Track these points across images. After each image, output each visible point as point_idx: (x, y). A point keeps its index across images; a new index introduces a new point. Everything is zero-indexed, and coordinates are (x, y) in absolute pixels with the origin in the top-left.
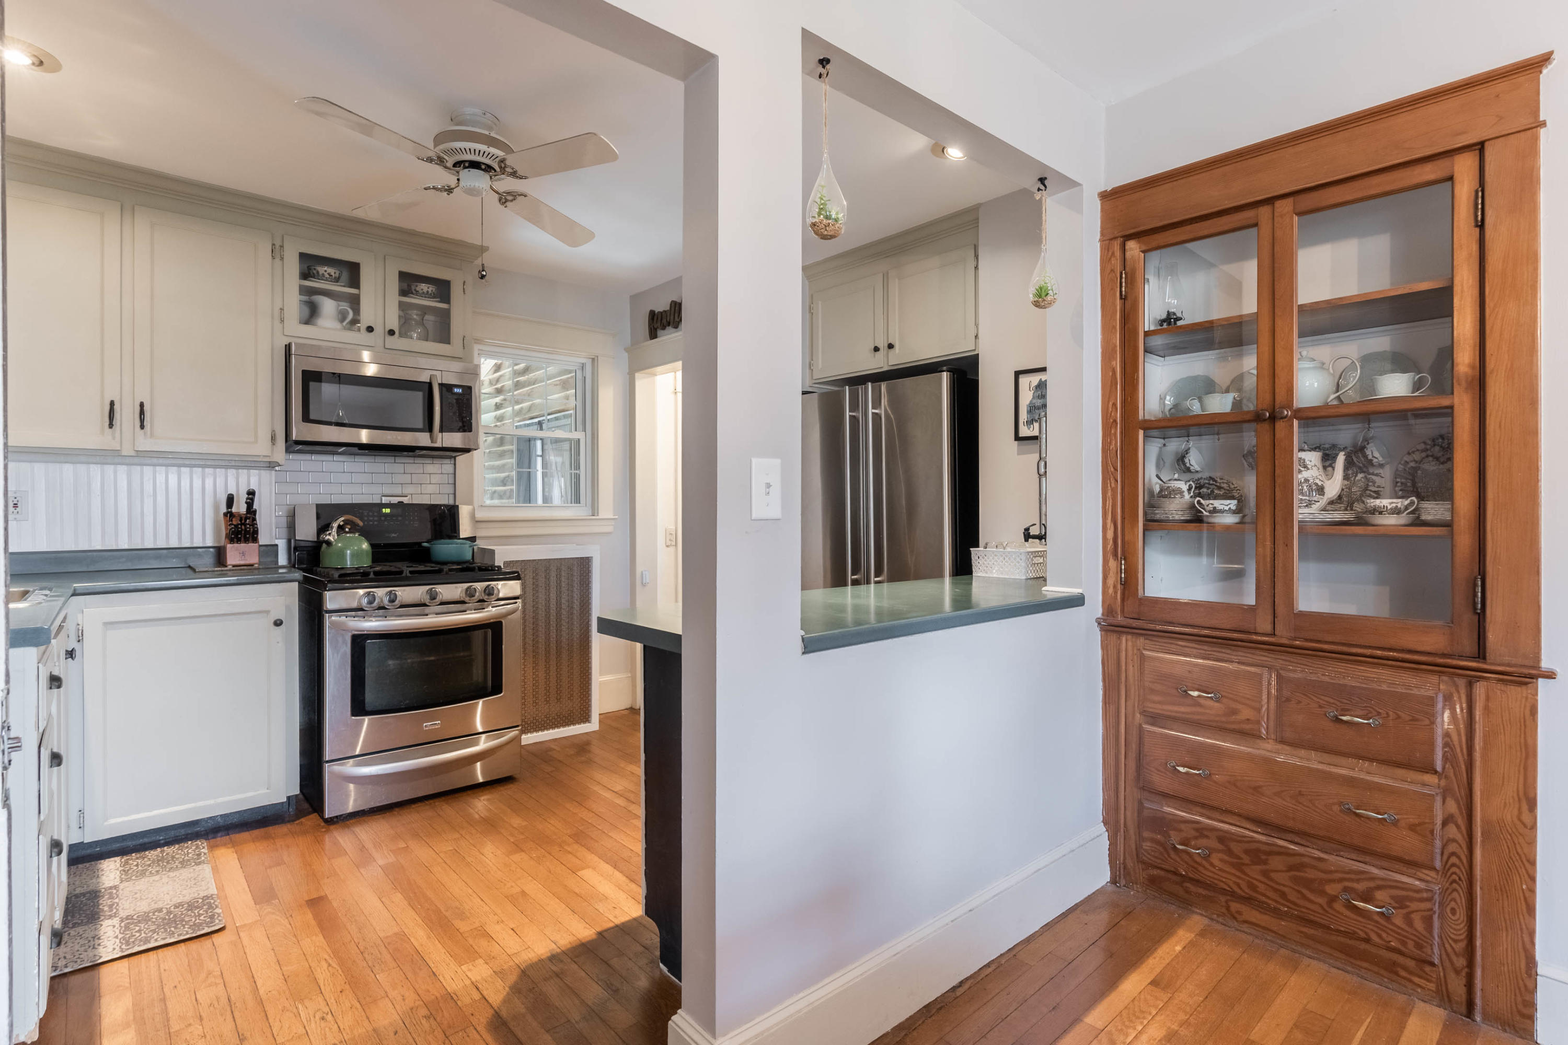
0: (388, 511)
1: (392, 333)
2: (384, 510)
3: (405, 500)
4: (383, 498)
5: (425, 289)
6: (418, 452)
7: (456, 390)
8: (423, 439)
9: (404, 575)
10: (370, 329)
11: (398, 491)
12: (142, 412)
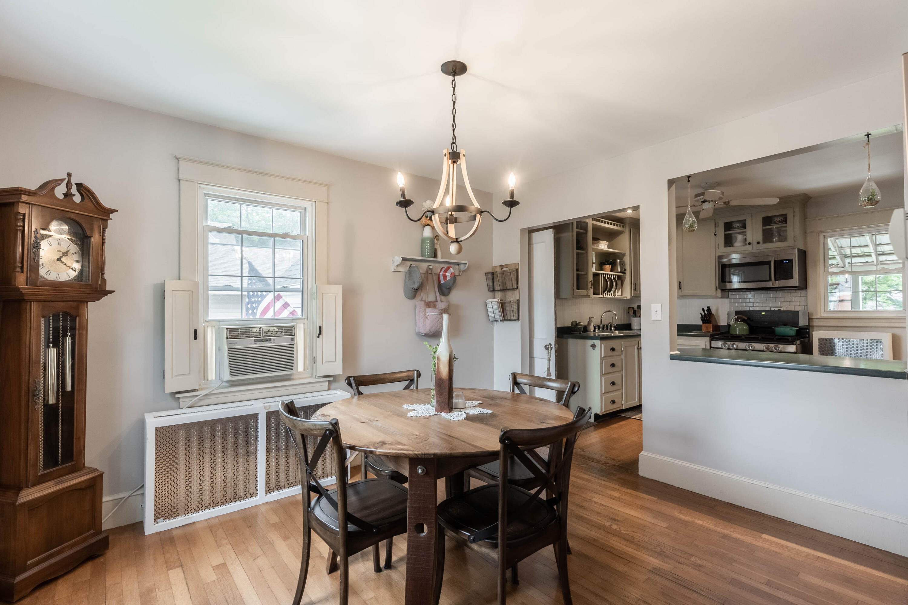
0: (764, 313)
1: (758, 243)
2: (762, 313)
3: (782, 309)
4: (772, 308)
5: (778, 220)
6: (771, 289)
7: (785, 262)
8: (770, 284)
9: (742, 338)
10: (750, 244)
11: (779, 305)
12: (680, 284)
